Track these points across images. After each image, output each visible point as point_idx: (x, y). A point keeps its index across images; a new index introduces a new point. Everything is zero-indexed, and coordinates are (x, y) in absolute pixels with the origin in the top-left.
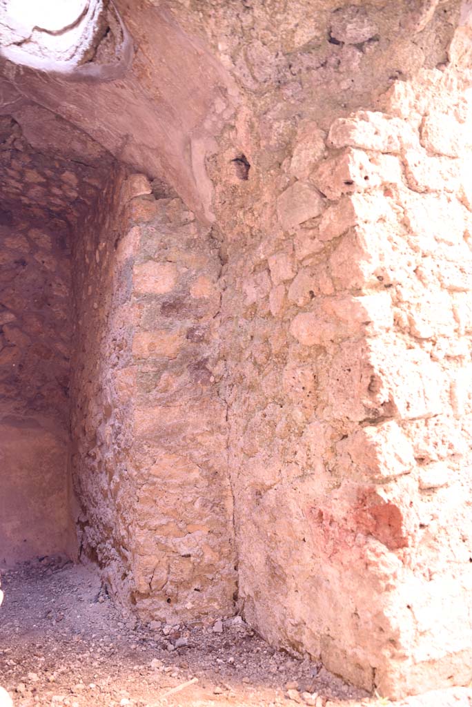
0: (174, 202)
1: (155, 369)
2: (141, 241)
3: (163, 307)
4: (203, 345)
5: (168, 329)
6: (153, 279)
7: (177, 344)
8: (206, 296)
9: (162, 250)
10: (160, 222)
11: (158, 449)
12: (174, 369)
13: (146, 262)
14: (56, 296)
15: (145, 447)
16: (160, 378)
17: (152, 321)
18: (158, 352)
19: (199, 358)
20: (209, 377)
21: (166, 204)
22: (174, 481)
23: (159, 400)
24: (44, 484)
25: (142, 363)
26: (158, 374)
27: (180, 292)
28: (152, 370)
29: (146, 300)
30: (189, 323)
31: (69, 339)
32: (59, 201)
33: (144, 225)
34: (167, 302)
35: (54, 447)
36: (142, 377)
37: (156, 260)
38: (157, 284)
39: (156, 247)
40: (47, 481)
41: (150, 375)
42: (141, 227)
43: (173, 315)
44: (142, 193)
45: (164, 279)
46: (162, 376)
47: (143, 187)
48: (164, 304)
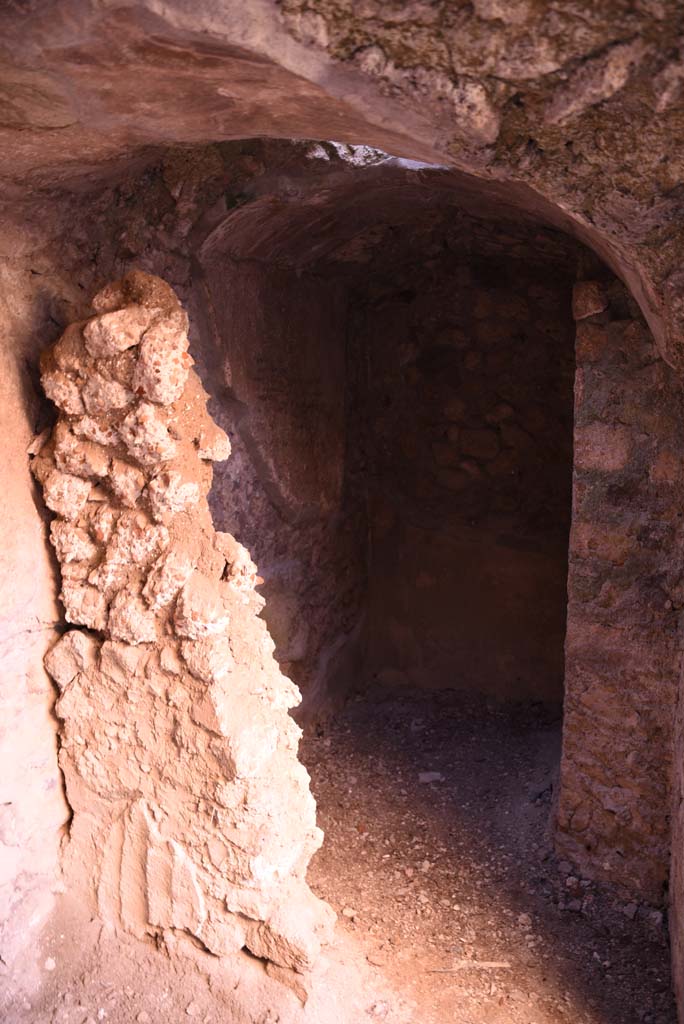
1: (595, 575)
3: (610, 492)
4: (662, 554)
5: (614, 524)
7: (624, 546)
8: (671, 482)
9: (613, 406)
11: (592, 675)
12: (619, 580)
13: (590, 423)
15: (578, 668)
18: (600, 553)
19: (653, 572)
20: (664, 601)
22: (606, 720)
23: (597, 616)
25: (579, 562)
26: (598, 582)
27: (634, 472)
29: (588, 478)
30: (643, 520)
33: (589, 367)
34: (615, 485)
36: (579, 581)
37: (604, 422)
41: (588, 581)
42: (586, 370)
44: (589, 314)
45: (613, 451)
46: (604, 585)
47: (591, 305)
48: (611, 486)
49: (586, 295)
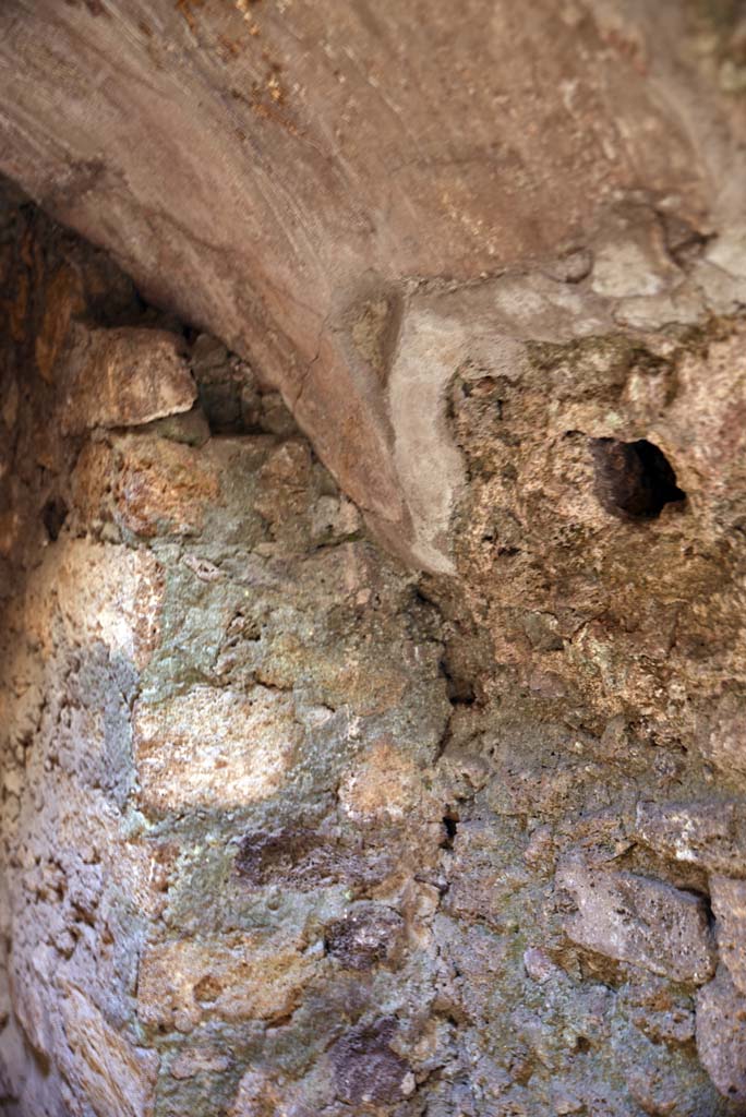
0: (284, 458)
1: (220, 1063)
2: (160, 611)
3: (246, 854)
4: (383, 974)
5: (263, 929)
6: (208, 757)
7: (293, 977)
8: (396, 812)
10: (233, 539)
12: (282, 1060)
13: (182, 692)
16: (235, 1093)
17: (210, 903)
18: (231, 1009)
19: (367, 1018)
20: (399, 1076)
21: (254, 464)
25: (174, 1043)
26: (228, 1079)
27: (304, 798)
28: (208, 1066)
29: (186, 830)
30: (334, 904)
33: (174, 550)
37: (220, 683)
38: (225, 771)
39: (218, 635)
41: (200, 1086)
42: (163, 559)
43: (281, 874)
44: (161, 414)
45: (247, 755)
46: (243, 1083)
47: (166, 392)
48: (249, 841)
49: (155, 366)
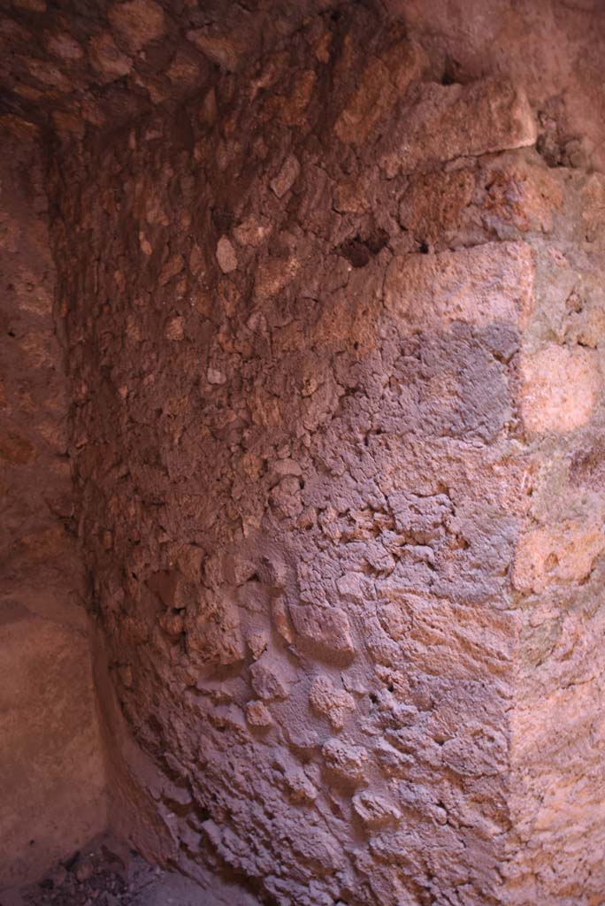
0: (595, 182)
1: (555, 613)
2: (534, 286)
3: (574, 465)
5: (581, 518)
6: (557, 394)
7: (595, 549)
9: (574, 315)
10: (571, 238)
11: (549, 777)
12: (586, 606)
13: (544, 347)
14: (26, 312)
15: (527, 779)
16: (561, 631)
17: (554, 501)
18: (563, 574)
21: (579, 185)
24: (54, 725)
25: (531, 603)
26: (559, 623)
28: (550, 616)
29: (545, 448)
31: (65, 411)
32: (58, 75)
33: (541, 242)
34: (580, 452)
35: (62, 648)
37: (562, 343)
38: (565, 405)
39: (562, 307)
40: (60, 715)
41: (545, 629)
42: (535, 247)
43: (587, 481)
45: (576, 394)
46: (565, 625)
48: (576, 456)
